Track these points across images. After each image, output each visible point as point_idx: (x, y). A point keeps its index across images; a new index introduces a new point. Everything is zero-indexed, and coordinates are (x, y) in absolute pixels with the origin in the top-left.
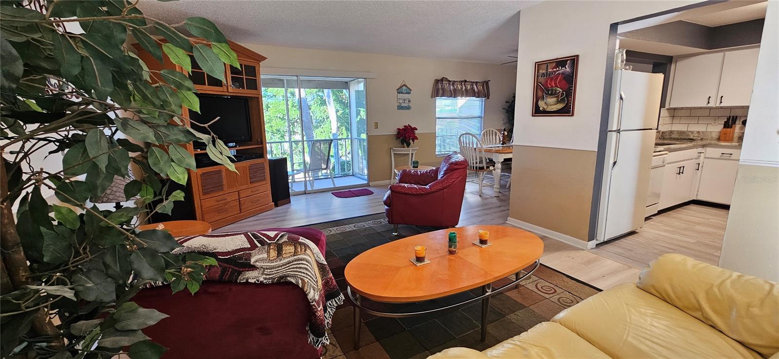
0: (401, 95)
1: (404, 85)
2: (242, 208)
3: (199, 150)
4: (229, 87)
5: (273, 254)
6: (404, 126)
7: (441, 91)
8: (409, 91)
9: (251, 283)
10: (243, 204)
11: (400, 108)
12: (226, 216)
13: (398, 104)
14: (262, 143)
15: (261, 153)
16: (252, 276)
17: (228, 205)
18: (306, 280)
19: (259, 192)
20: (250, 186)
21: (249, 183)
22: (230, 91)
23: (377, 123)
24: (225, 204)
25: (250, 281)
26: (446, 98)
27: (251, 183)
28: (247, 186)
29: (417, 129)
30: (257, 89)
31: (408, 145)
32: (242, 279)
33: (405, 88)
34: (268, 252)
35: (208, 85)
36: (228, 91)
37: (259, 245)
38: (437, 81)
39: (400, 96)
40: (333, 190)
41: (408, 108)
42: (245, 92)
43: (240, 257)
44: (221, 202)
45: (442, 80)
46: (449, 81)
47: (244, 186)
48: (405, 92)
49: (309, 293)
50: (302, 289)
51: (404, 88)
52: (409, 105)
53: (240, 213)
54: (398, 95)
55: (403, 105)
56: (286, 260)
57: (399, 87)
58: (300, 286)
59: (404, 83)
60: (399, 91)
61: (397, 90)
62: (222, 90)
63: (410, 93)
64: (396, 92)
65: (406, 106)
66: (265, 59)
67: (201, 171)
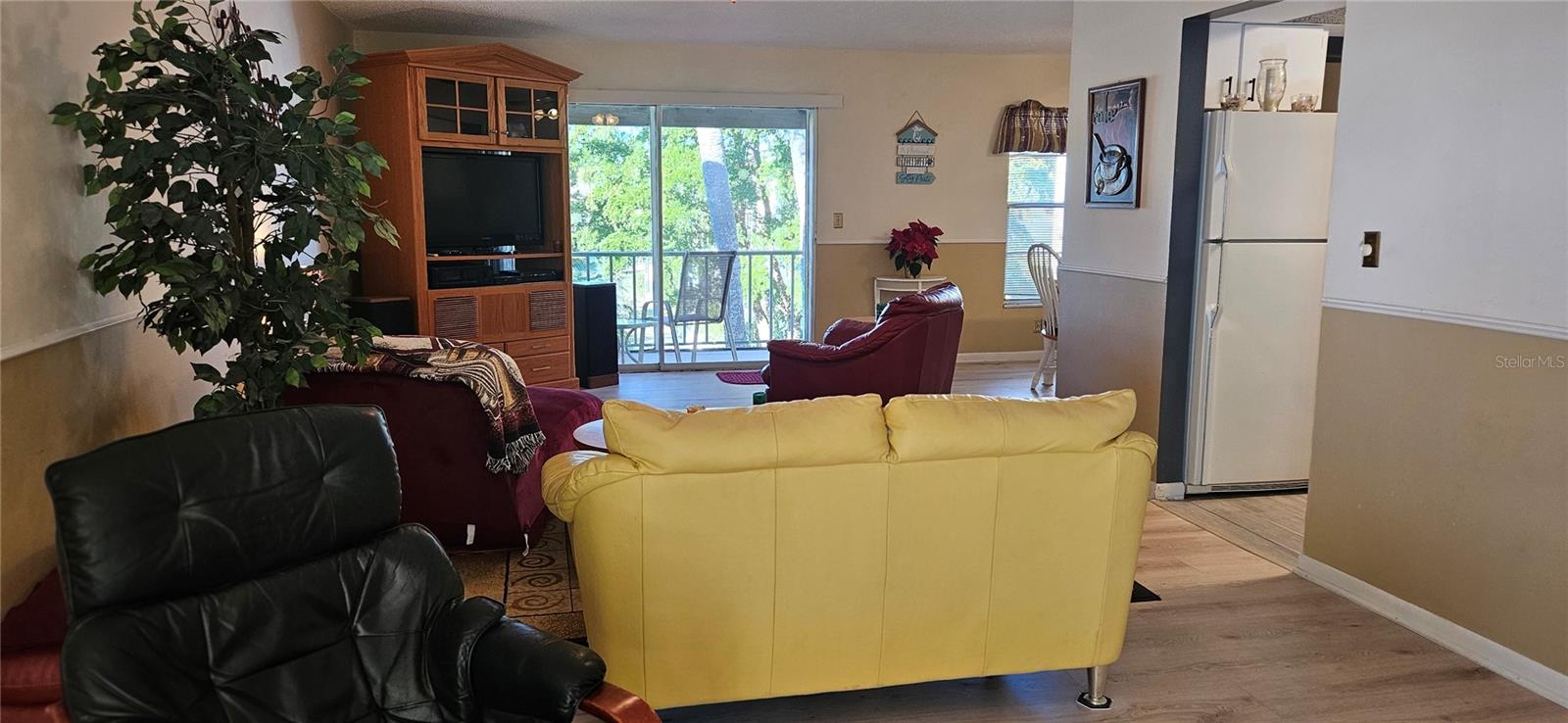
0: (906, 146)
1: (917, 122)
3: (436, 255)
4: (501, 136)
5: (454, 356)
6: (910, 224)
7: (1018, 137)
8: (931, 137)
9: (423, 379)
11: (904, 178)
13: (899, 169)
14: (562, 251)
15: (558, 270)
16: (424, 373)
18: (480, 383)
19: (546, 350)
20: (529, 335)
21: (528, 328)
22: (501, 143)
23: (839, 216)
25: (421, 376)
26: (1036, 153)
27: (531, 329)
28: (522, 334)
29: (940, 233)
30: (558, 139)
31: (916, 272)
32: (414, 374)
33: (920, 129)
34: (449, 355)
35: (462, 133)
36: (498, 143)
37: (442, 348)
38: (1011, 111)
39: (906, 149)
40: (719, 369)
41: (927, 179)
42: (535, 145)
43: (418, 356)
45: (1026, 106)
46: (1047, 110)
48: (919, 139)
49: (482, 396)
50: (474, 392)
51: (917, 129)
52: (930, 170)
54: (900, 146)
55: (910, 171)
56: (464, 363)
57: (902, 126)
58: (472, 387)
59: (917, 117)
60: (903, 137)
61: (898, 134)
62: (488, 141)
63: (932, 142)
64: (895, 138)
65: (921, 175)
66: (578, 75)
67: (436, 294)
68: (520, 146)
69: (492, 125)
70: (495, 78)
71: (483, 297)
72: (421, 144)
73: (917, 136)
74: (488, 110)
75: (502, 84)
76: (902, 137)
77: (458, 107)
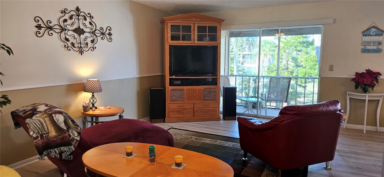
0: (367, 37)
1: (374, 27)
2: (195, 114)
3: (174, 76)
4: (195, 41)
6: (366, 70)
8: (381, 33)
10: (196, 112)
11: (365, 51)
12: (184, 116)
13: (363, 47)
14: (217, 76)
17: (185, 110)
19: (209, 107)
20: (203, 102)
21: (202, 99)
22: (195, 43)
23: (331, 66)
24: (184, 109)
28: (200, 101)
29: (380, 75)
30: (217, 41)
31: (365, 91)
33: (375, 30)
35: (182, 41)
39: (367, 39)
41: (378, 51)
42: (208, 43)
44: (181, 108)
47: (198, 101)
51: (373, 30)
52: (380, 47)
53: (193, 117)
54: (364, 37)
55: (368, 47)
57: (365, 29)
59: (373, 25)
61: (363, 32)
62: (190, 43)
63: (381, 35)
64: (362, 34)
65: (375, 49)
66: (224, 20)
67: (171, 88)
68: (202, 44)
69: (192, 38)
70: (194, 23)
71: (187, 89)
72: (169, 44)
73: (373, 33)
74: (191, 34)
75: (196, 25)
76: (365, 33)
77: (181, 33)
